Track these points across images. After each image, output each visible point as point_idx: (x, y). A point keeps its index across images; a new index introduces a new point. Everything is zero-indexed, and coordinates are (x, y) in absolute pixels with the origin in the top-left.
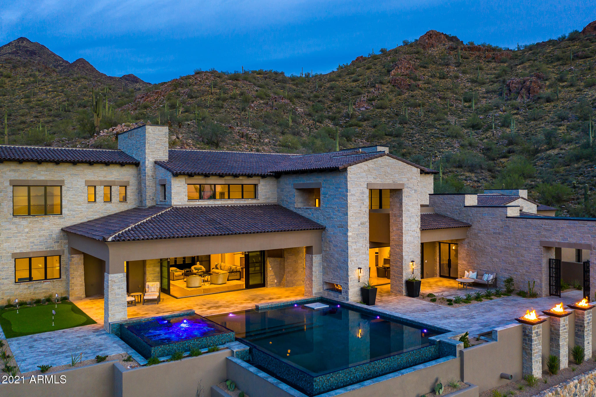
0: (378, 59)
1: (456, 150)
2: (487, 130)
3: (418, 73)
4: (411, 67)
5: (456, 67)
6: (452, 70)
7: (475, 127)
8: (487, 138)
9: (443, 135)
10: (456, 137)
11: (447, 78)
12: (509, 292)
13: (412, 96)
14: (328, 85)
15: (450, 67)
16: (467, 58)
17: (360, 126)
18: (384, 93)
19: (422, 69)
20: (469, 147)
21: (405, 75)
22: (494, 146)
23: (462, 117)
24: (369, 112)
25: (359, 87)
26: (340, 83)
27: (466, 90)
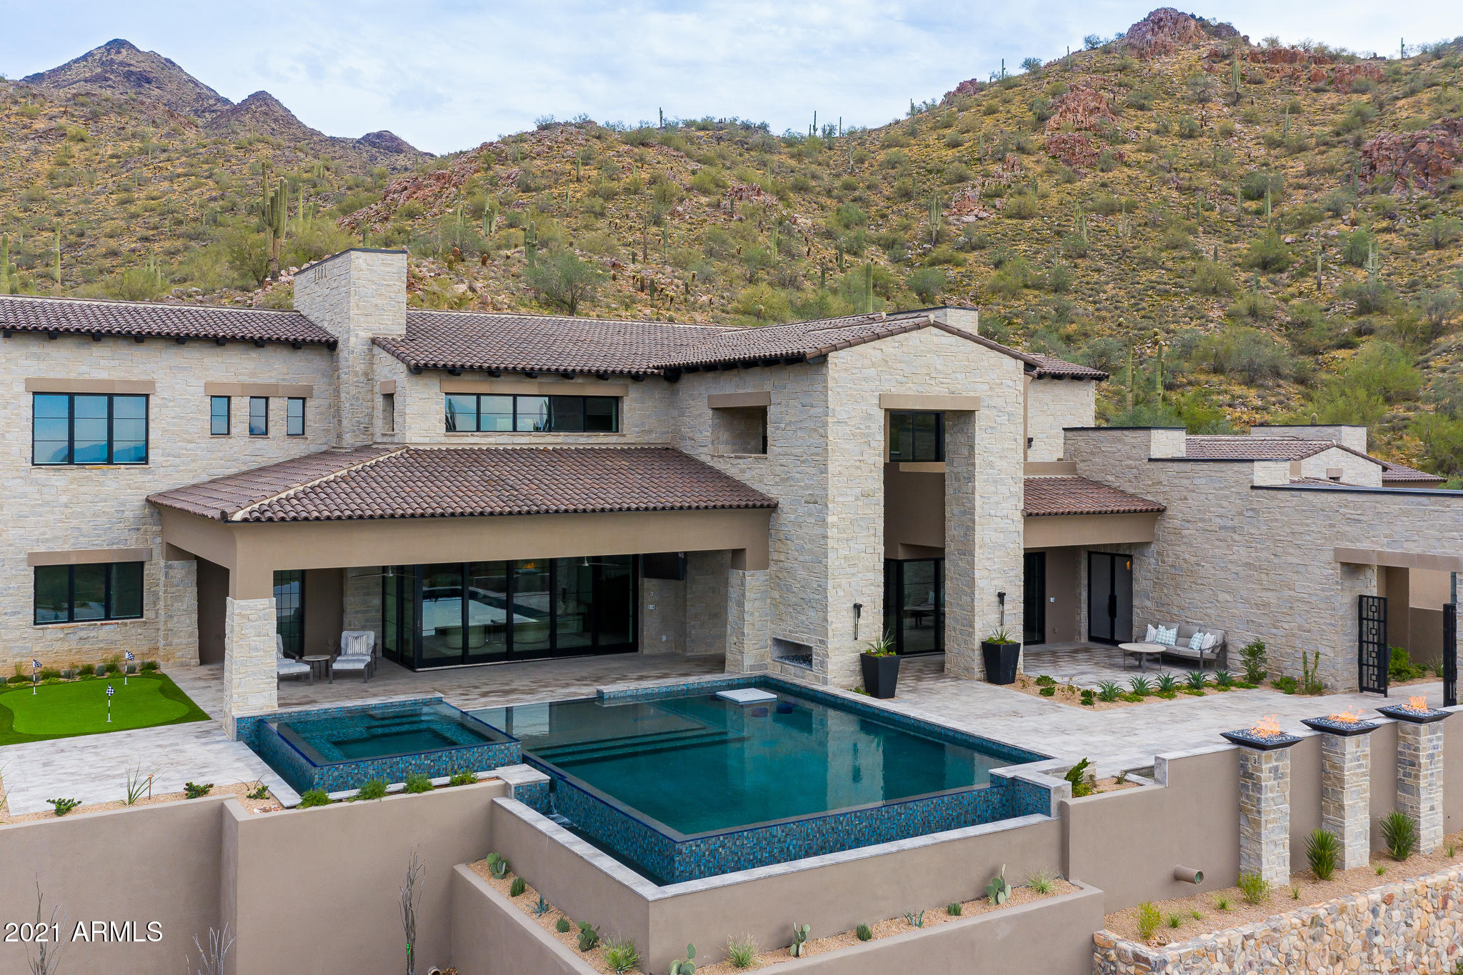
0: (1016, 86)
1: (1212, 325)
2: (1302, 274)
3: (1122, 125)
4: (1103, 106)
5: (1228, 105)
6: (1215, 113)
7: (1266, 265)
8: (1301, 293)
9: (1182, 287)
10: (1214, 291)
11: (1201, 136)
12: (1254, 680)
13: (1104, 185)
14: (882, 156)
15: (1210, 105)
16: (1260, 82)
17: (958, 265)
18: (1026, 176)
19: (1132, 112)
20: (1250, 320)
21: (1086, 129)
22: (1316, 316)
23: (1237, 240)
24: (985, 226)
25: (960, 161)
26: (912, 152)
27: (1252, 167)
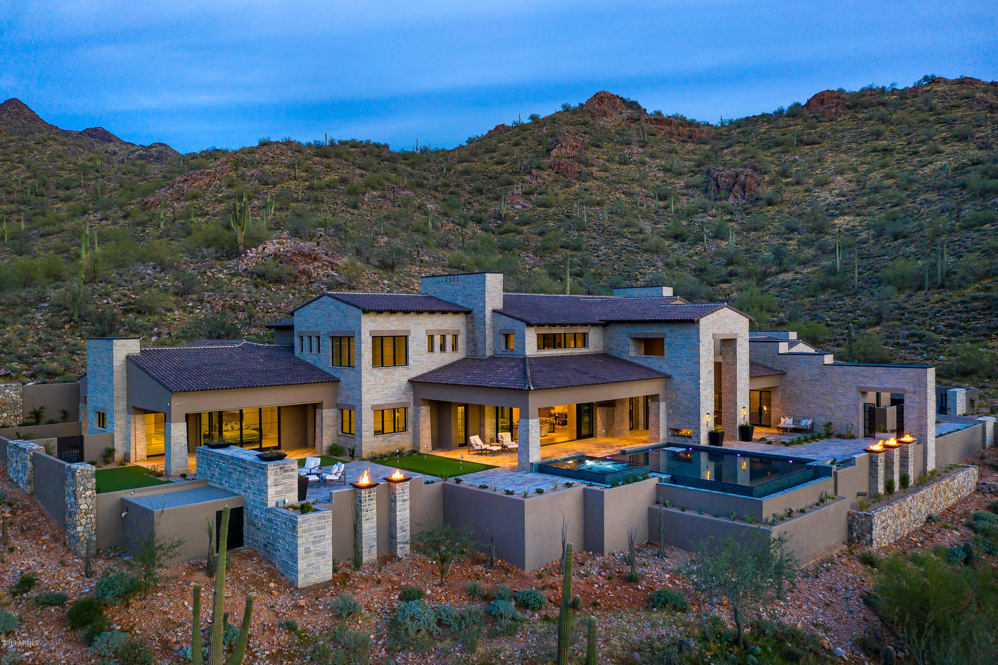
0: (528, 130)
1: (660, 270)
2: (695, 243)
3: (589, 155)
4: (579, 145)
5: (641, 147)
6: (635, 151)
7: (677, 237)
8: (696, 253)
9: (639, 249)
10: (657, 252)
11: (630, 164)
12: (828, 435)
13: (586, 190)
14: (459, 167)
15: (632, 146)
16: (655, 135)
17: (519, 233)
18: (544, 183)
19: (593, 149)
20: (677, 267)
21: (572, 158)
22: (709, 267)
23: (658, 223)
24: (527, 211)
25: (507, 173)
26: (476, 166)
27: (658, 183)
